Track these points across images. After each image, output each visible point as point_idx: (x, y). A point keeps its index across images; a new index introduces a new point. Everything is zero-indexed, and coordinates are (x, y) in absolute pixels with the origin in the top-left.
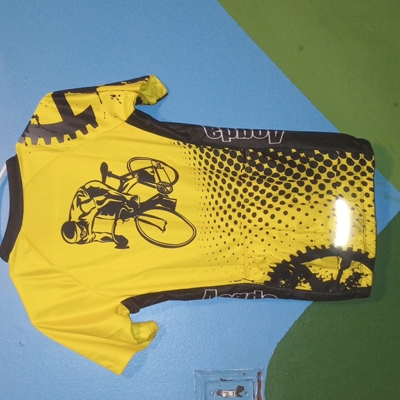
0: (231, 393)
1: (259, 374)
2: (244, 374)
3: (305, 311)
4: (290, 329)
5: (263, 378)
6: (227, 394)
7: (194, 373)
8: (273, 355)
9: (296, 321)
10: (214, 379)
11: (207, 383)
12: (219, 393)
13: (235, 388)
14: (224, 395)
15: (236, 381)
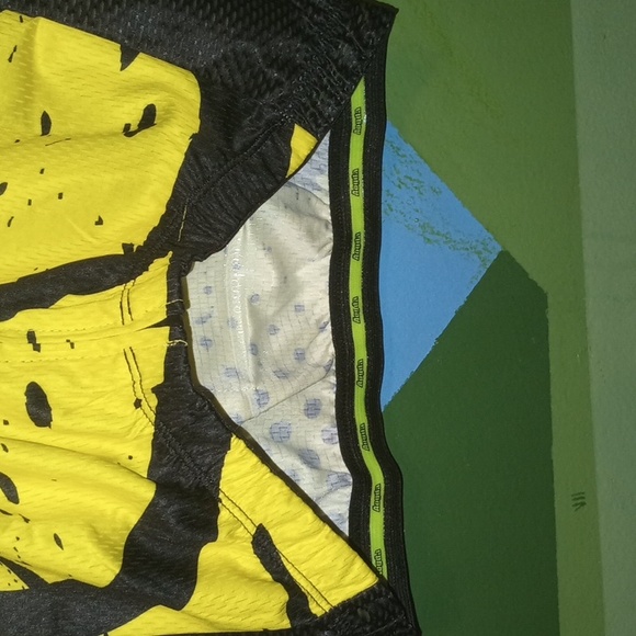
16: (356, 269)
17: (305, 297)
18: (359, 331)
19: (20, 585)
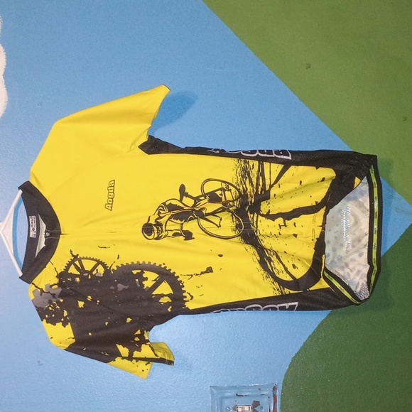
0: (247, 408)
1: (275, 389)
2: (260, 389)
3: (319, 325)
4: (304, 343)
5: (278, 393)
6: (243, 409)
7: (209, 389)
8: (288, 370)
9: (310, 336)
10: (229, 394)
11: (223, 398)
12: (235, 408)
13: (251, 404)
14: (240, 410)
15: (251, 396)
16: (376, 221)
17: (362, 227)
18: (375, 237)
19: (291, 279)
